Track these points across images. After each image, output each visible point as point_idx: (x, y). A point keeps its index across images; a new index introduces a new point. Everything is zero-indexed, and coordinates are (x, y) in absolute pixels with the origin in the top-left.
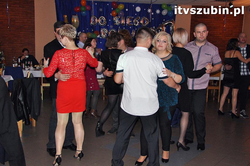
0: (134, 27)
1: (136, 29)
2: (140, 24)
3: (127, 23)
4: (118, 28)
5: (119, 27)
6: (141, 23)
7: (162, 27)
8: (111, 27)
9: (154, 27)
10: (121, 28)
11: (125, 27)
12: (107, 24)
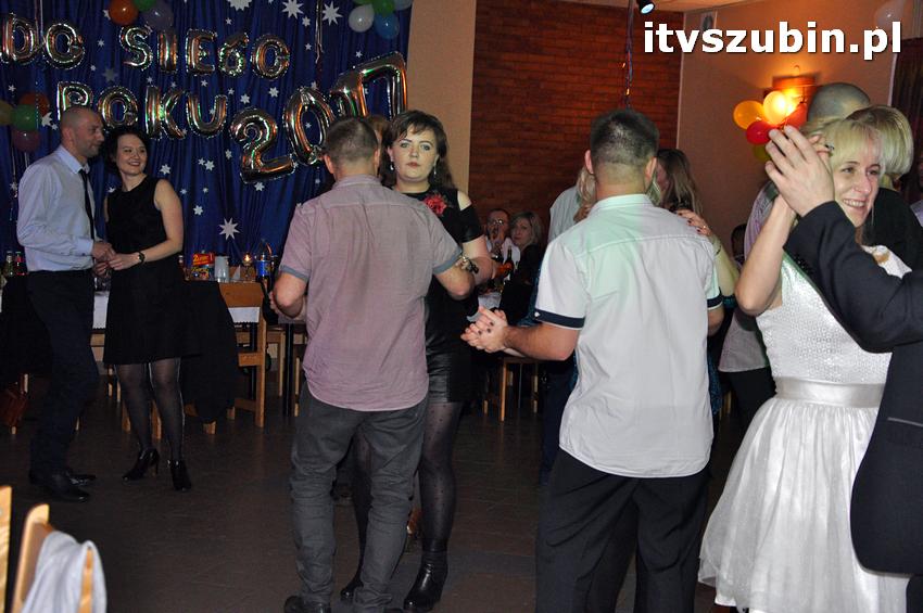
0: (222, 82)
1: (231, 92)
2: (250, 67)
3: (191, 60)
4: (144, 83)
5: (150, 80)
6: (253, 66)
7: (353, 86)
8: (110, 75)
9: (314, 85)
10: (155, 82)
11: (178, 79)
12: (87, 61)
